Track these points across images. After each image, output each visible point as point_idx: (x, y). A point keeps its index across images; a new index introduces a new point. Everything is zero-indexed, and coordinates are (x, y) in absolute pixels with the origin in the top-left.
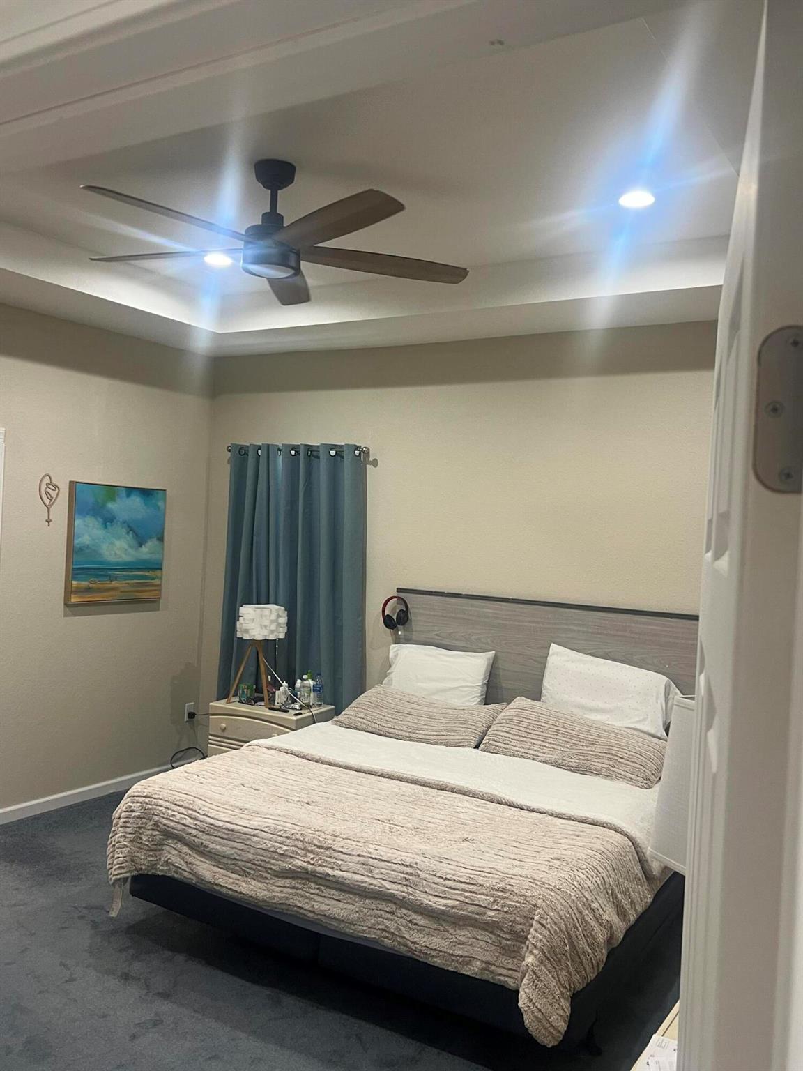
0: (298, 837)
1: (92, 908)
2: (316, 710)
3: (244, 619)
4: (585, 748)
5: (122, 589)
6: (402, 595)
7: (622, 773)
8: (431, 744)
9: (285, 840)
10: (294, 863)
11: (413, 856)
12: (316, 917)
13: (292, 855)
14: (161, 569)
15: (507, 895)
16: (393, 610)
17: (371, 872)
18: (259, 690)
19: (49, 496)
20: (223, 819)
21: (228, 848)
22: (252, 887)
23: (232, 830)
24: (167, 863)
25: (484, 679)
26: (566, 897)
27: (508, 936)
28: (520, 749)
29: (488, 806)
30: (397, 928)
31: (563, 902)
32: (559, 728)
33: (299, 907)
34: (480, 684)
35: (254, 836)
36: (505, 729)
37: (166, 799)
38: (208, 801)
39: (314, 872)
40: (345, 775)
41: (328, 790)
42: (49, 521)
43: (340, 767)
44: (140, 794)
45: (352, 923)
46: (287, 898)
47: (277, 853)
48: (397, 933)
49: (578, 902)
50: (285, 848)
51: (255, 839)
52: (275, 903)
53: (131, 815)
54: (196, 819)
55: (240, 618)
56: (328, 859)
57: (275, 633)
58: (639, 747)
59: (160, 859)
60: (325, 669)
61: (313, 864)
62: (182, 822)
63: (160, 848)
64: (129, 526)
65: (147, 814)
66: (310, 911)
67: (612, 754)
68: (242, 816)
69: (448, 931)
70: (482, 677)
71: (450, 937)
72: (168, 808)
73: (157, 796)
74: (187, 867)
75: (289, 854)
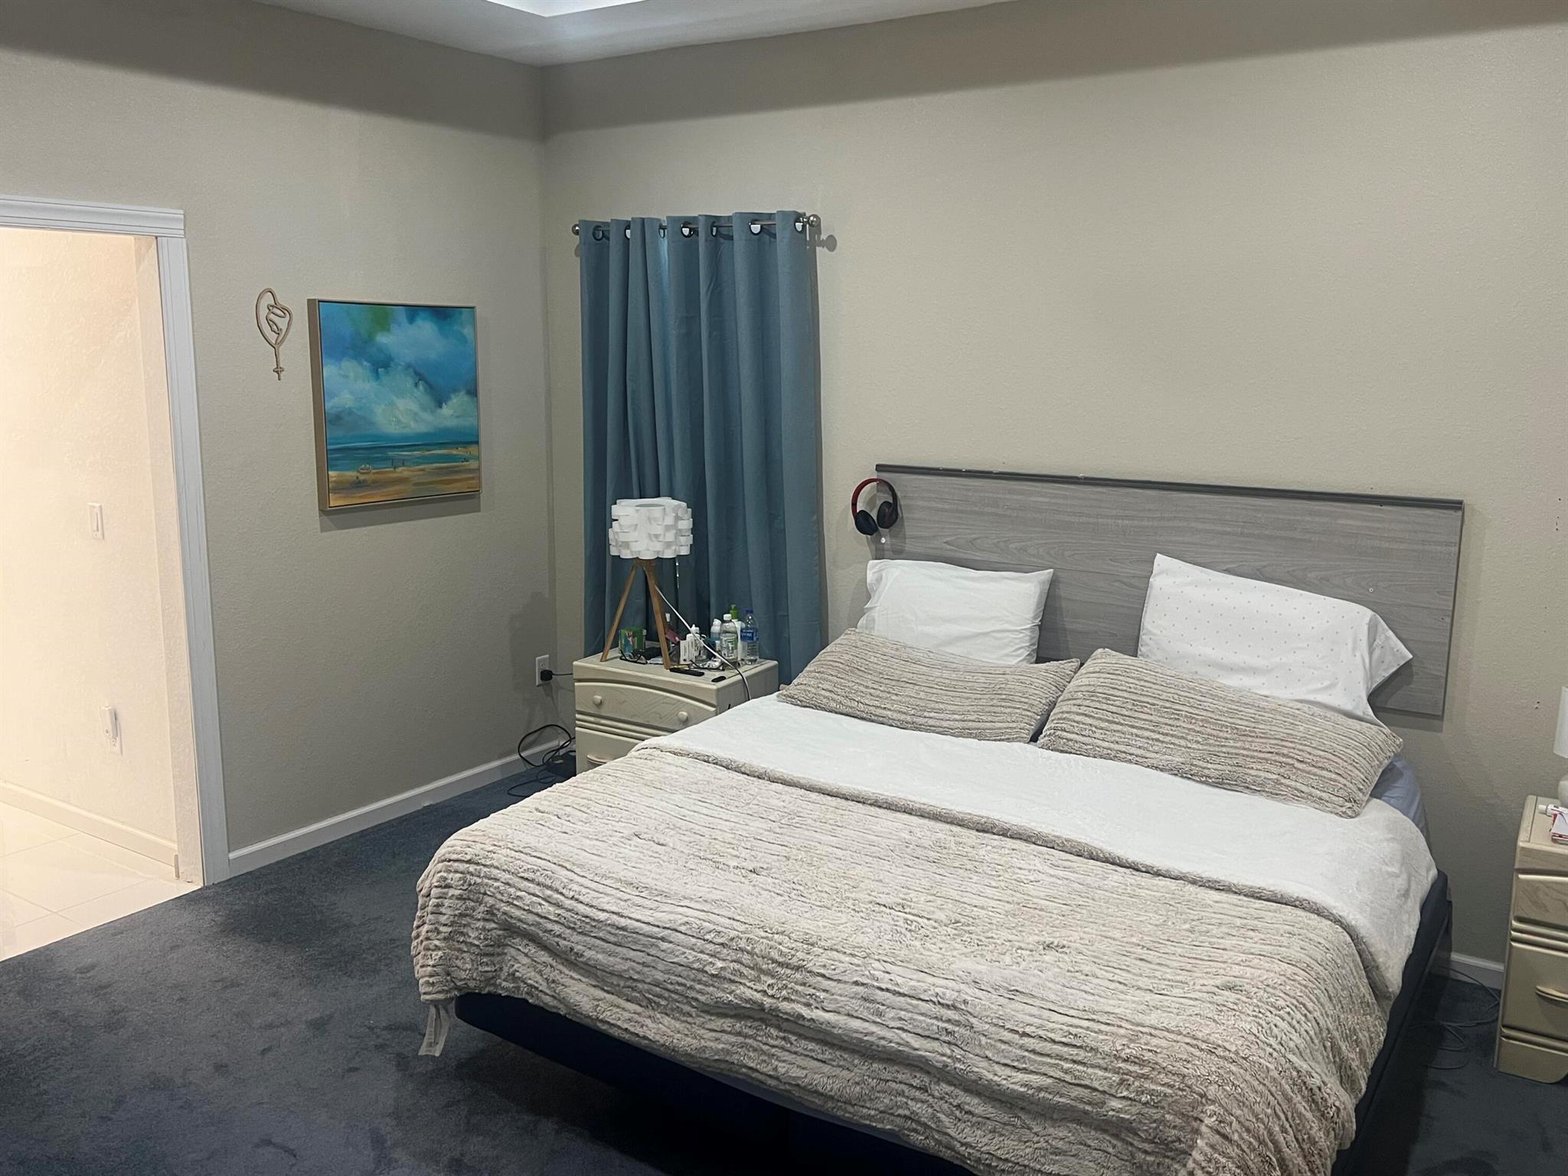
0: (742, 943)
1: (396, 1029)
2: (748, 670)
3: (620, 525)
4: (1232, 743)
5: (416, 480)
6: (885, 476)
7: (1304, 788)
8: (953, 735)
9: (719, 948)
10: (738, 992)
11: (957, 987)
12: (782, 1087)
13: (733, 978)
14: (477, 443)
15: (1146, 1070)
16: (871, 502)
17: (880, 1014)
18: (652, 636)
19: (275, 327)
20: (606, 907)
21: (618, 960)
22: (665, 1029)
23: (623, 929)
24: (512, 976)
25: (1035, 618)
26: (1259, 1072)
27: (1147, 1146)
28: (1112, 746)
29: (1075, 865)
30: (933, 1117)
31: (1256, 1083)
32: (1181, 708)
33: (751, 1068)
34: (1029, 626)
35: (663, 939)
36: (1083, 710)
37: (505, 867)
38: (577, 870)
39: (773, 1010)
40: (811, 807)
41: (785, 839)
42: (278, 371)
43: (801, 788)
44: (459, 857)
45: (848, 1102)
46: (728, 1052)
47: (706, 972)
48: (933, 1126)
49: (1283, 1082)
50: (720, 964)
51: (665, 945)
52: (706, 1059)
53: (447, 893)
54: (558, 905)
55: (614, 523)
56: (800, 988)
57: (674, 548)
58: (1330, 739)
59: (501, 969)
60: (758, 601)
61: (773, 996)
62: (535, 911)
63: (499, 950)
64: (416, 373)
65: (472, 894)
66: (770, 1076)
67: (1284, 755)
68: (639, 901)
69: (1030, 1129)
70: (1032, 615)
71: (1036, 1139)
72: (508, 884)
73: (489, 863)
74: (549, 988)
75: (729, 976)
